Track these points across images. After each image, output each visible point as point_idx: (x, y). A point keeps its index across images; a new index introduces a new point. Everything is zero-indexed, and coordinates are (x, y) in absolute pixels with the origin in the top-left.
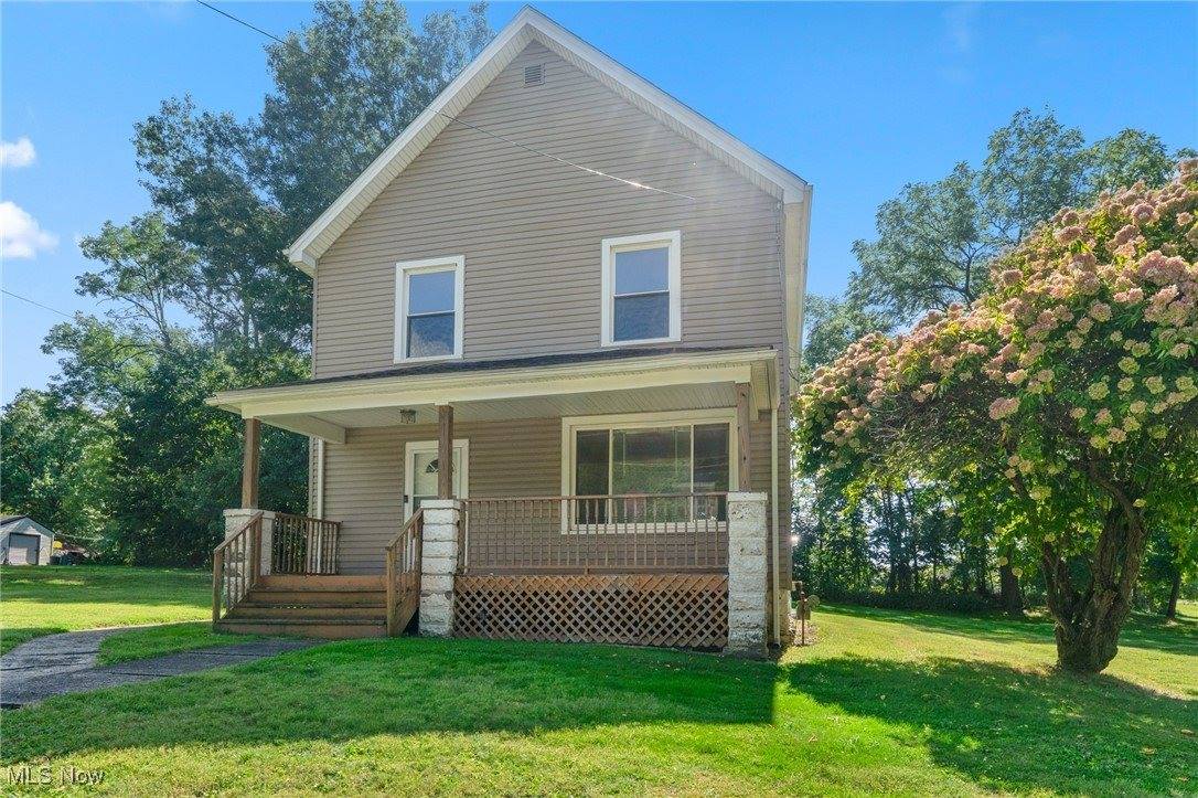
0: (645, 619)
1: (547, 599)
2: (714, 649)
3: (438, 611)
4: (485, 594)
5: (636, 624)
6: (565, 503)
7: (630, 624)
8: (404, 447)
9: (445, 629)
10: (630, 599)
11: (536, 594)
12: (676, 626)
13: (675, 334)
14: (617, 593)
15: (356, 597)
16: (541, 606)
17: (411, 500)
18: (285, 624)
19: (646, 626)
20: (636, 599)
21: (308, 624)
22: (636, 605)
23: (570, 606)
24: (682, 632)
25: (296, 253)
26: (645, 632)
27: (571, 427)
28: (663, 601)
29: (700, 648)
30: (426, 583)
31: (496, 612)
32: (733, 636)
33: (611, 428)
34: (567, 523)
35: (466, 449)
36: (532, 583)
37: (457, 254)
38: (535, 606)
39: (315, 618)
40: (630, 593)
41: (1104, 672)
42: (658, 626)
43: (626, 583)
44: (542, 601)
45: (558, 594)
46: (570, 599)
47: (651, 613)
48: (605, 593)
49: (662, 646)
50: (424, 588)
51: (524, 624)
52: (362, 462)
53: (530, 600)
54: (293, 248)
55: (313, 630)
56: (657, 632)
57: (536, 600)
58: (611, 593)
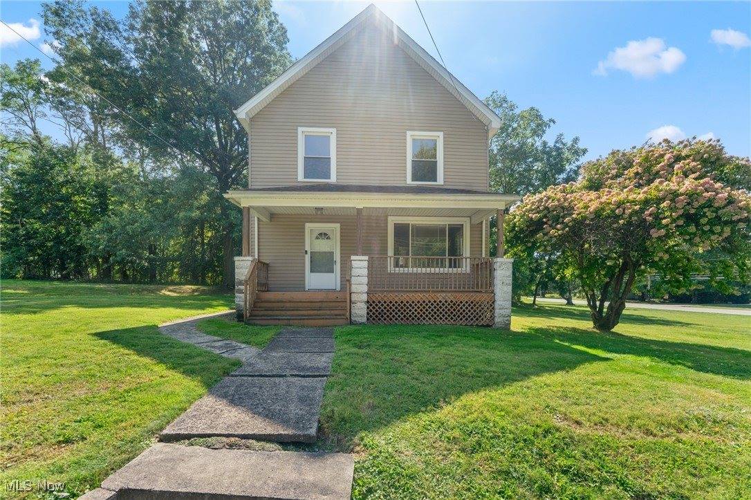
0: (459, 313)
1: (413, 305)
2: (488, 326)
3: (360, 310)
4: (383, 302)
5: (454, 316)
6: (389, 258)
7: (452, 316)
8: (304, 225)
9: (364, 320)
10: (452, 304)
11: (407, 302)
12: (472, 316)
13: (440, 181)
14: (446, 302)
15: (319, 304)
16: (411, 308)
17: (309, 253)
18: (289, 319)
19: (459, 317)
20: (454, 304)
21: (304, 319)
22: (454, 307)
23: (424, 308)
24: (474, 319)
25: (242, 113)
26: (459, 319)
27: (392, 221)
28: (467, 305)
29: (483, 326)
30: (354, 297)
31: (388, 311)
32: (496, 320)
33: (411, 223)
34: (391, 268)
35: (339, 229)
36: (405, 297)
37: (333, 127)
38: (408, 308)
39: (315, 315)
40: (452, 302)
41: (613, 330)
42: (464, 316)
43: (450, 297)
44: (410, 305)
45: (419, 302)
46: (424, 305)
47: (461, 311)
48: (440, 302)
49: (466, 325)
50: (353, 299)
51: (402, 316)
52: (283, 232)
53: (405, 305)
54: (240, 110)
55: (306, 322)
56: (464, 319)
57: (408, 305)
58: (443, 301)
